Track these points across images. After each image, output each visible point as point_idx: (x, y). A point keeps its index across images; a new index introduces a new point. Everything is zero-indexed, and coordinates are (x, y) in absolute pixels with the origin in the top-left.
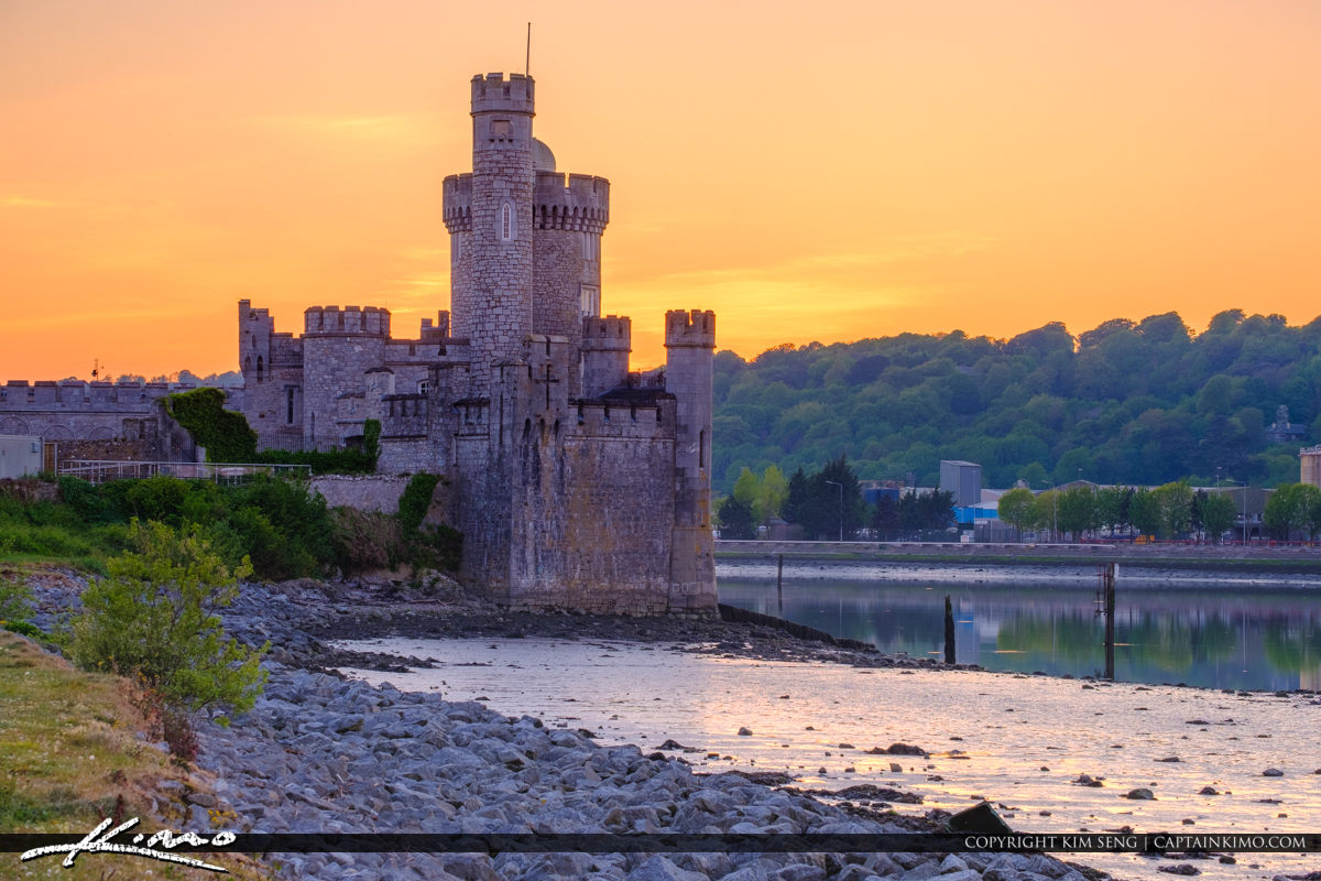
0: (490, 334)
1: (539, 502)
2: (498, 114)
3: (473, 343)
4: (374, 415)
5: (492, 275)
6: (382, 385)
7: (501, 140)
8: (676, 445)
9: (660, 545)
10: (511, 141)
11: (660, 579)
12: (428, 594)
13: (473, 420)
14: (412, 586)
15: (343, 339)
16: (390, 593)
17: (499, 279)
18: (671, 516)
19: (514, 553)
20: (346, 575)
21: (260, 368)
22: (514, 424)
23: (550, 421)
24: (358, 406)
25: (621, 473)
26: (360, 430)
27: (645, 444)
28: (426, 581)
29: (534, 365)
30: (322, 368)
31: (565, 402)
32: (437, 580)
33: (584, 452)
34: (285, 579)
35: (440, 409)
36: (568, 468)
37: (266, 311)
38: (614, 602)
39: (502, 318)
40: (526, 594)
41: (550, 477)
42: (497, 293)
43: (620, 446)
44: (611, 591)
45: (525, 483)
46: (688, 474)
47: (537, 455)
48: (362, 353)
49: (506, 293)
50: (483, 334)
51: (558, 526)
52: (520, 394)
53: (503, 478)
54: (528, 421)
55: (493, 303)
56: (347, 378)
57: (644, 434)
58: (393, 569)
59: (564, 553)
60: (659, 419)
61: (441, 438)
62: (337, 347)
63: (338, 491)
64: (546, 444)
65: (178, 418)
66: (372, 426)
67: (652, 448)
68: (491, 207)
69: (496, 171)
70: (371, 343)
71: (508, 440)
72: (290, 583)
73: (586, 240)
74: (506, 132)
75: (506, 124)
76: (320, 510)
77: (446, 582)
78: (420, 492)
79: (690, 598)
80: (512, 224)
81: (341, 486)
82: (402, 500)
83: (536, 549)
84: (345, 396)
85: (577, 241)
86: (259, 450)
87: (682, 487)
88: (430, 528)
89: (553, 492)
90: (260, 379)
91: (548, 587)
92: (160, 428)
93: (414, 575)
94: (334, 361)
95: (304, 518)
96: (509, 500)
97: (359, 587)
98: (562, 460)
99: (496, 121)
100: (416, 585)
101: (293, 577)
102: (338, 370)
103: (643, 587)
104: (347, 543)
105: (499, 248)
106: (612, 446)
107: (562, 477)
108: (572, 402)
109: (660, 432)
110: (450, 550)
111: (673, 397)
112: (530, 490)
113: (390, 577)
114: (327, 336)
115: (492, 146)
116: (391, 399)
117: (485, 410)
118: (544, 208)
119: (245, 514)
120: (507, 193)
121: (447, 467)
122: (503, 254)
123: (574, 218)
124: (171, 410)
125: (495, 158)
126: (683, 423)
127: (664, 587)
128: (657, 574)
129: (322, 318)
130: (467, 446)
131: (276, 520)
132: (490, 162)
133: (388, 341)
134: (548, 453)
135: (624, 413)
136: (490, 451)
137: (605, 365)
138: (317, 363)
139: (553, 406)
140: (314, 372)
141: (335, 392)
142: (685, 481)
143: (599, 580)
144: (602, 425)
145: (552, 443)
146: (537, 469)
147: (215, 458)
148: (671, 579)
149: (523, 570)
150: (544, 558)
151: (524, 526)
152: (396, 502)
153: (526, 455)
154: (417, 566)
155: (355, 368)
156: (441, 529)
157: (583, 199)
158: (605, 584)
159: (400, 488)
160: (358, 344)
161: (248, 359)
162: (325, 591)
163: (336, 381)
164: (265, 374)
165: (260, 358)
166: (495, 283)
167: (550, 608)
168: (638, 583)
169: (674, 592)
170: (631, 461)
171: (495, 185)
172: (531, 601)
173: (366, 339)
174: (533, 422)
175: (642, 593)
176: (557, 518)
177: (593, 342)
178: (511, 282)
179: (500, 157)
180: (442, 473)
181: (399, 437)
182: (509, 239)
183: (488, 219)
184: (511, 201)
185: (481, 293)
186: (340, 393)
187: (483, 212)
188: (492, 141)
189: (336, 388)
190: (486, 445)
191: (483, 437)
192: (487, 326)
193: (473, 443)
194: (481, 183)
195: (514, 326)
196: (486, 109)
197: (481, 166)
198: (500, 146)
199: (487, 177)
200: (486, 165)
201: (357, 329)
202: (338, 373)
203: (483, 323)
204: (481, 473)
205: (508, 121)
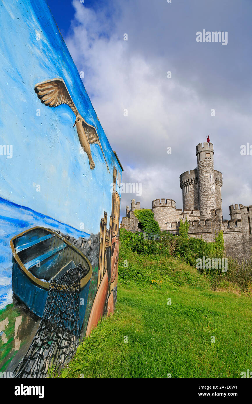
5: (208, 192)
7: (208, 158)
10: (211, 158)
15: (167, 207)
17: (210, 193)
24: (173, 225)
42: (210, 196)
49: (212, 197)
50: (207, 207)
55: (209, 199)
56: (168, 218)
69: (207, 165)
74: (209, 156)
75: (209, 154)
80: (212, 179)
94: (164, 213)
116: (193, 221)
117: (239, 223)
120: (211, 171)
125: (207, 162)
132: (206, 163)
133: (176, 209)
136: (243, 236)
138: (159, 214)
140: (157, 216)
141: (164, 222)
155: (170, 216)
160: (171, 209)
171: (208, 169)
173: (172, 208)
178: (213, 194)
179: (209, 162)
181: (197, 233)
182: (212, 183)
183: (206, 177)
184: (212, 174)
185: (205, 197)
186: (166, 222)
187: (204, 176)
188: (206, 158)
189: (165, 221)
190: (240, 235)
191: (238, 232)
192: (208, 205)
193: (233, 234)
194: (203, 169)
195: (215, 206)
196: (204, 150)
197: (203, 164)
198: (208, 159)
199: (205, 167)
200: (205, 164)
201: (170, 205)
202: (165, 217)
203: (206, 205)
204: (238, 244)
205: (210, 154)
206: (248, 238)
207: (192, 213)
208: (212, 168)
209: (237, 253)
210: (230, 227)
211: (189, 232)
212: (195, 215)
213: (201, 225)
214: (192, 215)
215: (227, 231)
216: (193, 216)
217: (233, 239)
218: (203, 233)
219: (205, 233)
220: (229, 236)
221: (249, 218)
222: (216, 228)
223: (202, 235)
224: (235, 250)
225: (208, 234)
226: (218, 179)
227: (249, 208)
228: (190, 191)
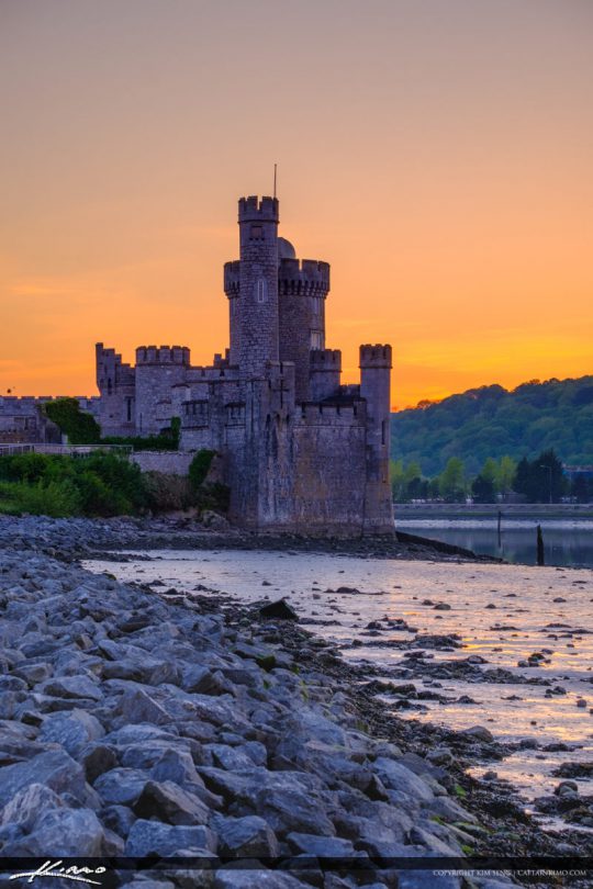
0: (251, 362)
1: (277, 467)
2: (255, 222)
3: (241, 368)
4: (177, 413)
5: (252, 324)
6: (182, 395)
7: (257, 239)
8: (366, 430)
9: (357, 494)
10: (263, 239)
11: (357, 516)
12: (206, 527)
13: (236, 416)
14: (197, 521)
16: (183, 525)
17: (256, 327)
18: (364, 475)
19: (261, 499)
20: (155, 515)
21: (110, 386)
22: (260, 417)
23: (283, 416)
25: (331, 449)
26: (169, 424)
27: (346, 430)
28: (205, 518)
29: (273, 380)
30: (146, 385)
31: (293, 403)
32: (213, 517)
33: (307, 435)
34: (111, 516)
35: (215, 409)
36: (296, 445)
37: (113, 350)
38: (327, 531)
39: (258, 352)
40: (269, 525)
41: (284, 451)
42: (255, 335)
43: (329, 432)
44: (325, 524)
45: (267, 455)
46: (375, 449)
47: (275, 438)
48: (170, 376)
50: (247, 362)
51: (289, 483)
52: (264, 399)
53: (253, 452)
54: (269, 416)
55: (253, 342)
56: (162, 391)
57: (345, 423)
58: (185, 510)
59: (294, 500)
60: (355, 414)
61: (217, 428)
62: (155, 371)
63: (149, 462)
64: (281, 430)
65: (50, 417)
66: (176, 421)
67: (350, 433)
68: (251, 281)
69: (254, 258)
70: (177, 369)
71: (256, 428)
72: (114, 519)
73: (315, 302)
74: (260, 234)
75: (260, 229)
76: (136, 473)
77: (218, 518)
78: (202, 462)
79: (376, 528)
80: (264, 292)
81: (151, 458)
82: (191, 467)
83: (275, 497)
84: (161, 403)
85: (308, 302)
86: (102, 436)
87: (371, 457)
88: (209, 484)
89: (286, 460)
90: (110, 393)
91: (283, 521)
92: (38, 423)
93: (199, 515)
95: (126, 478)
96: (257, 466)
97: (163, 522)
98: (291, 441)
99: (253, 227)
100: (199, 520)
101: (117, 515)
102: (157, 386)
103: (346, 521)
104: (154, 494)
105: (256, 307)
106: (324, 431)
107: (291, 451)
108: (297, 403)
109: (356, 422)
110: (222, 498)
111: (364, 400)
112: (271, 460)
113: (183, 515)
114: (149, 365)
115: (251, 243)
116: (187, 403)
117: (243, 409)
118: (286, 282)
119: (85, 476)
121: (220, 446)
122: (259, 311)
123: (306, 287)
124: (45, 412)
125: (253, 250)
126: (371, 416)
127: (360, 521)
128: (355, 513)
129: (146, 353)
130: (233, 433)
131: (106, 480)
132: (251, 253)
133: (188, 367)
134: (282, 435)
135: (332, 410)
136: (246, 435)
137: (324, 381)
138: (144, 382)
139: (285, 406)
141: (154, 400)
142: (373, 453)
143: (316, 516)
144: (318, 418)
145: (285, 430)
146: (275, 446)
147: (74, 441)
148: (364, 515)
149: (266, 510)
150: (280, 503)
151: (267, 482)
152: (187, 468)
153: (268, 437)
154: (201, 509)
155: (166, 384)
156: (217, 484)
157: (311, 276)
158: (321, 519)
159: (190, 459)
160: (169, 369)
161: (102, 381)
162: (136, 524)
163: (155, 393)
164: (113, 390)
165: (110, 380)
166: (254, 330)
167: (284, 535)
168: (343, 519)
169: (366, 524)
170: (337, 440)
171: (253, 267)
172: (272, 530)
173: (174, 366)
174: (272, 416)
175: (344, 524)
176: (288, 477)
177: (316, 366)
179: (257, 250)
180: (217, 449)
182: (262, 301)
183: (249, 289)
184: (264, 277)
187: (246, 285)
188: (251, 240)
189: (155, 397)
194: (245, 266)
196: (247, 219)
197: (244, 255)
198: (256, 242)
199: (248, 263)
200: (248, 255)
216: (224, 381)
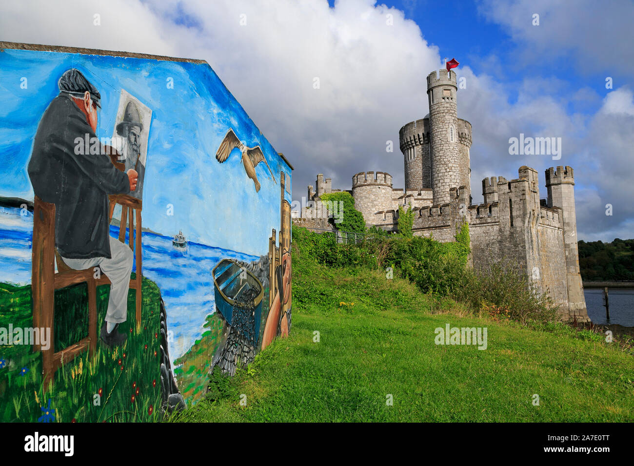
0: (447, 184)
1: (534, 259)
2: (446, 87)
7: (448, 98)
8: (564, 233)
9: (564, 283)
10: (452, 99)
11: (566, 301)
13: (483, 215)
15: (377, 186)
17: (450, 159)
18: (565, 268)
23: (536, 214)
24: (388, 216)
25: (552, 245)
27: (556, 231)
30: (366, 200)
31: (539, 205)
33: (543, 233)
36: (539, 241)
39: (453, 177)
41: (535, 245)
42: (450, 165)
43: (551, 231)
45: (529, 248)
47: (531, 233)
48: (385, 194)
49: (454, 165)
50: (443, 184)
53: (516, 245)
54: (530, 213)
55: (448, 170)
57: (556, 225)
60: (559, 218)
64: (533, 227)
67: (558, 233)
68: (445, 127)
69: (446, 111)
70: (388, 189)
80: (454, 135)
84: (380, 213)
87: (569, 254)
89: (537, 253)
94: (373, 197)
96: (526, 257)
98: (538, 237)
99: (444, 90)
105: (450, 145)
107: (538, 246)
109: (560, 225)
111: (560, 208)
112: (531, 253)
115: (444, 100)
117: (495, 209)
120: (452, 121)
122: (452, 148)
125: (445, 105)
126: (567, 221)
127: (567, 305)
128: (565, 298)
129: (365, 177)
133: (392, 189)
134: (534, 232)
135: (551, 214)
138: (364, 198)
139: (536, 206)
140: (362, 202)
141: (374, 211)
144: (546, 219)
146: (532, 240)
148: (569, 300)
151: (531, 272)
155: (382, 200)
163: (374, 206)
166: (449, 161)
169: (571, 308)
170: (554, 239)
174: (532, 213)
178: (456, 160)
179: (448, 105)
181: (427, 228)
182: (453, 141)
183: (444, 132)
184: (454, 125)
185: (441, 166)
186: (376, 212)
187: (441, 130)
188: (444, 98)
189: (374, 209)
190: (496, 228)
191: (493, 224)
192: (446, 181)
193: (484, 227)
194: (439, 117)
195: (458, 181)
196: (440, 84)
197: (438, 109)
198: (447, 100)
199: (442, 114)
200: (442, 109)
201: (383, 182)
202: (375, 202)
203: (443, 180)
204: (493, 243)
205: (450, 90)
206: (507, 233)
207: (420, 194)
208: (454, 115)
209: (490, 258)
210: (481, 216)
211: (414, 226)
212: (425, 197)
213: (434, 214)
214: (420, 197)
215: (475, 223)
216: (421, 199)
217: (484, 235)
218: (437, 227)
219: (440, 227)
220: (479, 230)
221: (510, 200)
222: (458, 219)
223: (436, 231)
224: (487, 253)
225: (445, 229)
226: (464, 135)
227: (512, 184)
228: (418, 157)
